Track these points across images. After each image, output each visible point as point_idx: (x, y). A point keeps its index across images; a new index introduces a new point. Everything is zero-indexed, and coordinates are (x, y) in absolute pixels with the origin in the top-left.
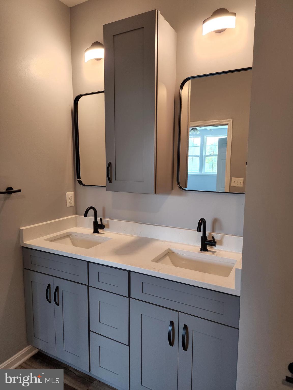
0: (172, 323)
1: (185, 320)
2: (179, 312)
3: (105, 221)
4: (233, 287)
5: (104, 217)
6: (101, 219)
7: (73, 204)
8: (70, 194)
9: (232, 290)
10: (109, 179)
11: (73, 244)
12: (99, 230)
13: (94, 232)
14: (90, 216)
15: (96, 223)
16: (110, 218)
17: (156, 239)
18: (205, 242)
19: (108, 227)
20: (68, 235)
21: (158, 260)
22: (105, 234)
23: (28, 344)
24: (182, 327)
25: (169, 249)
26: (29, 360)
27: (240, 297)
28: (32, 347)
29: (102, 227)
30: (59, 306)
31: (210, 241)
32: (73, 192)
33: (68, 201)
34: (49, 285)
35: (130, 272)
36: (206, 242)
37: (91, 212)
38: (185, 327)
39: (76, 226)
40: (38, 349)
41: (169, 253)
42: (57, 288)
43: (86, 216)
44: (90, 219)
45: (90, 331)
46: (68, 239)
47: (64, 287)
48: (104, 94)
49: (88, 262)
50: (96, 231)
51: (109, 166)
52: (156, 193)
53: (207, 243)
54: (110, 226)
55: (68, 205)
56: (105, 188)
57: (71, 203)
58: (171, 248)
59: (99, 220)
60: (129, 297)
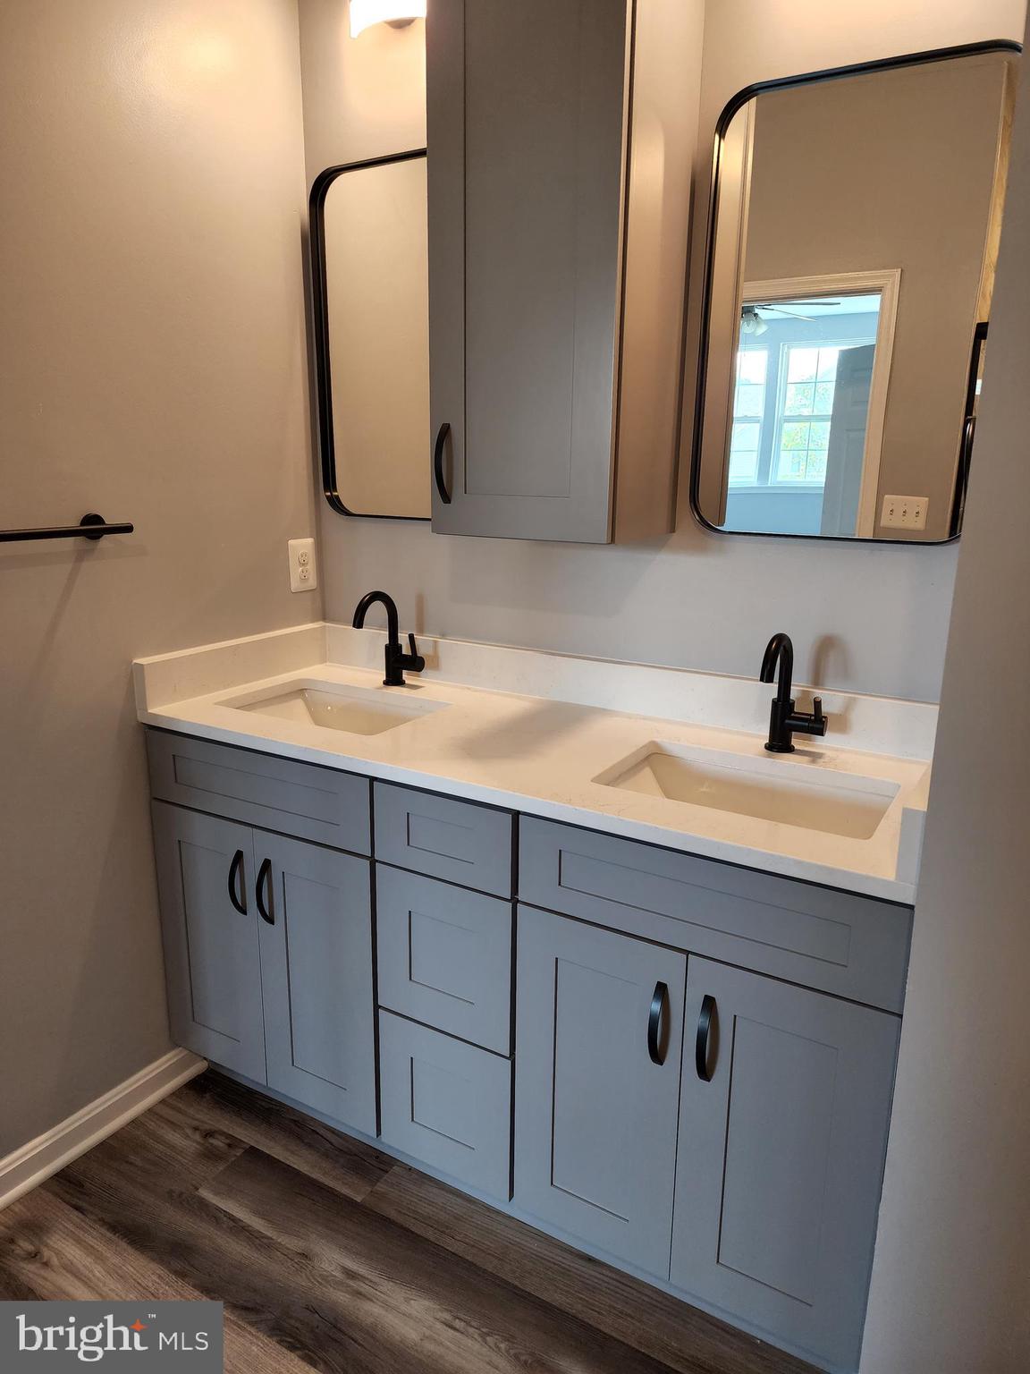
0: (661, 991)
1: (707, 979)
2: (687, 953)
3: (424, 645)
4: (890, 875)
5: (421, 632)
6: (411, 637)
7: (312, 582)
8: (303, 546)
9: (886, 883)
10: (443, 489)
11: (313, 719)
12: (406, 675)
13: (387, 683)
14: (372, 626)
15: (393, 650)
16: (443, 636)
17: (609, 708)
18: (787, 721)
19: (436, 667)
20: (299, 691)
21: (618, 776)
22: (425, 688)
23: (174, 1043)
24: (696, 1002)
25: (653, 743)
26: (176, 1094)
27: (911, 907)
28: (186, 1052)
29: (416, 663)
30: (273, 923)
31: (802, 718)
32: (310, 541)
33: (296, 572)
34: (239, 856)
35: (516, 815)
36: (790, 719)
37: (377, 611)
38: (709, 1004)
39: (324, 659)
40: (205, 1059)
41: (654, 759)
42: (267, 865)
43: (358, 623)
44: (374, 637)
45: (380, 1007)
46: (299, 705)
47: (291, 861)
49: (373, 779)
50: (393, 679)
51: (443, 438)
52: (613, 540)
53: (790, 725)
54: (443, 662)
55: (295, 585)
56: (427, 527)
57: (304, 579)
58: (658, 740)
59: (403, 639)
60: (514, 901)
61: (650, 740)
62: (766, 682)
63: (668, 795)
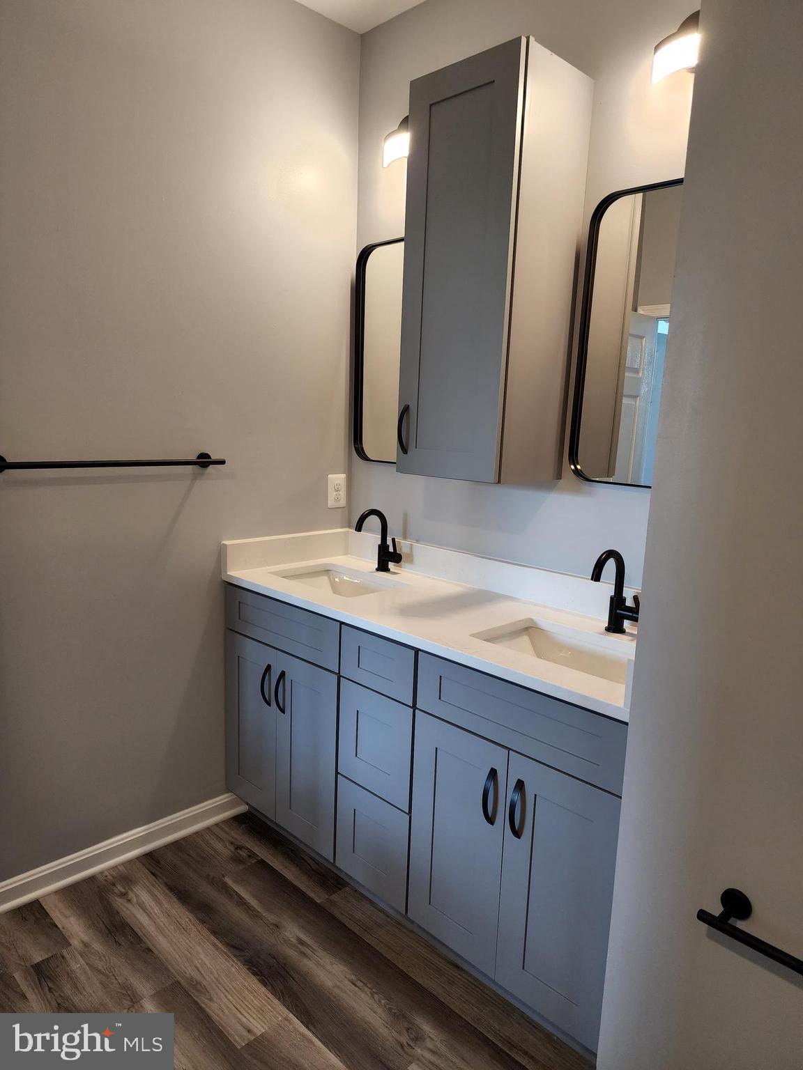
0: (493, 774)
1: (520, 769)
2: (509, 749)
3: (404, 546)
4: (621, 704)
5: (405, 537)
6: (393, 540)
7: (343, 502)
8: (338, 479)
9: (617, 708)
10: (403, 447)
11: (332, 588)
12: (391, 565)
13: (378, 570)
14: (369, 531)
15: (383, 548)
16: (418, 541)
17: (514, 596)
18: (618, 611)
19: (411, 560)
20: (326, 571)
21: (493, 637)
22: (401, 575)
23: (228, 790)
24: (512, 784)
25: (531, 620)
26: (226, 822)
27: (626, 724)
28: (235, 797)
29: (397, 558)
30: (284, 713)
31: (629, 609)
32: (343, 476)
33: (332, 495)
34: (269, 668)
35: (417, 651)
36: (620, 610)
37: (374, 521)
38: (520, 785)
39: (346, 552)
40: (247, 804)
41: (529, 629)
42: (283, 674)
43: (359, 528)
44: (371, 539)
45: (339, 773)
46: (324, 580)
47: (298, 674)
48: (402, 244)
49: (342, 623)
50: (383, 567)
51: (404, 412)
52: (499, 482)
53: (623, 614)
54: (416, 559)
55: (331, 503)
56: (393, 468)
57: (337, 500)
58: (533, 618)
59: (389, 542)
60: (414, 707)
61: (529, 617)
62: (596, 581)
63: (539, 656)
